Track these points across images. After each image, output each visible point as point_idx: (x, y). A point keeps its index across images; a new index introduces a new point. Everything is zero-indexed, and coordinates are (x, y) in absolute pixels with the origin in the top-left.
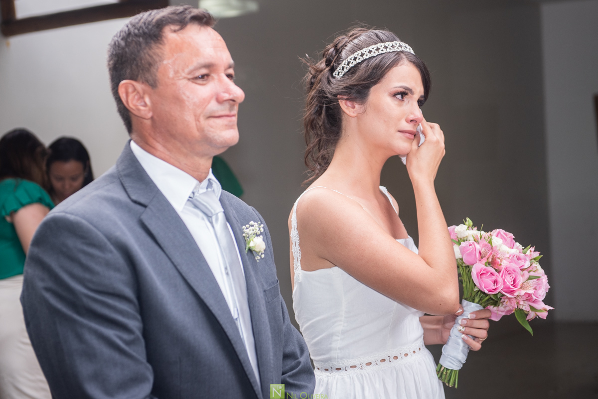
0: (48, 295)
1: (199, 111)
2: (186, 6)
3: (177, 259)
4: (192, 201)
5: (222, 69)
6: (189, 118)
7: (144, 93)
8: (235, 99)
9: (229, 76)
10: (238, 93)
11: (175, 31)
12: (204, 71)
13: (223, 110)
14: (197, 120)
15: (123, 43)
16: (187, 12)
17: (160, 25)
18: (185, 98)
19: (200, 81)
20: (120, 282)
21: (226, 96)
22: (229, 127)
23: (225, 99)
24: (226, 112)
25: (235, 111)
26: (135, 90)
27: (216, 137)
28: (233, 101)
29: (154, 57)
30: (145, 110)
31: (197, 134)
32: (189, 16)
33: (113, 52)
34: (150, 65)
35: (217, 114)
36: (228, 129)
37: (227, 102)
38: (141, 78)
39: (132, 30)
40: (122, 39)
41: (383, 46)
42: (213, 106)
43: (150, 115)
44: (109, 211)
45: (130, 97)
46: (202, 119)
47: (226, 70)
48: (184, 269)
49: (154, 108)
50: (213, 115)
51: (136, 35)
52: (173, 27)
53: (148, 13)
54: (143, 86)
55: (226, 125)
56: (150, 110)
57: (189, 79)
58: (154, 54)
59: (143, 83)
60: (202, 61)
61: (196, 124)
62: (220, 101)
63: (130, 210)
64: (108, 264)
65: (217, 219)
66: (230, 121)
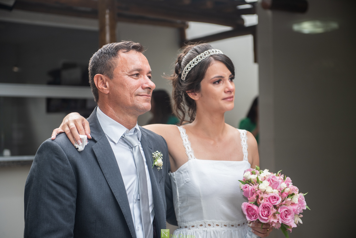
1: (132, 92)
2: (130, 41)
4: (123, 139)
5: (146, 73)
6: (128, 95)
7: (106, 81)
8: (151, 88)
9: (150, 77)
10: (152, 84)
11: (124, 52)
12: (137, 72)
13: (144, 92)
14: (131, 96)
16: (131, 44)
17: (117, 49)
18: (126, 84)
19: (134, 77)
21: (147, 86)
22: (146, 101)
23: (146, 87)
24: (146, 94)
25: (151, 94)
26: (102, 79)
27: (140, 106)
28: (150, 88)
29: (113, 64)
30: (106, 89)
31: (130, 103)
32: (132, 46)
33: (93, 61)
34: (110, 67)
35: (141, 94)
36: (146, 102)
37: (147, 89)
38: (105, 73)
40: (98, 55)
41: (204, 55)
42: (140, 90)
43: (108, 92)
45: (99, 83)
46: (133, 96)
47: (147, 74)
49: (111, 89)
50: (139, 94)
51: (105, 53)
52: (124, 50)
53: (111, 44)
54: (106, 77)
55: (145, 100)
56: (108, 89)
57: (129, 76)
58: (113, 62)
59: (106, 76)
60: (137, 67)
61: (131, 98)
62: (143, 88)
65: (135, 149)
66: (147, 98)
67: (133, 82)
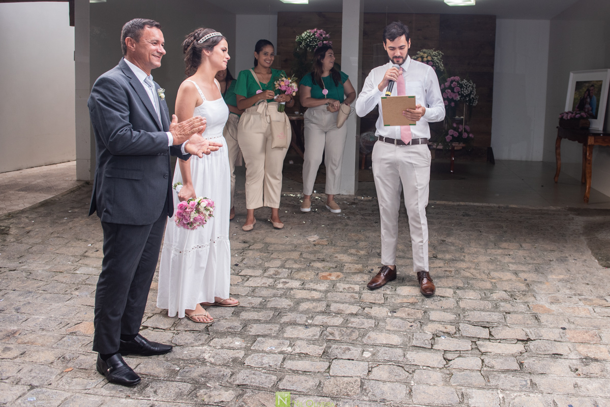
0: (99, 102)
1: (150, 53)
3: (141, 96)
4: (145, 81)
6: (147, 54)
7: (134, 43)
9: (163, 46)
10: (164, 51)
12: (155, 42)
14: (149, 55)
15: (130, 26)
16: (154, 22)
17: (144, 24)
18: (147, 48)
19: (154, 44)
20: (124, 100)
21: (160, 51)
22: (158, 61)
24: (159, 56)
25: (162, 57)
26: (131, 41)
27: (154, 63)
28: (162, 53)
30: (133, 48)
31: (148, 60)
35: (156, 56)
37: (160, 53)
39: (134, 23)
42: (155, 53)
43: (134, 50)
44: (121, 78)
45: (129, 43)
47: (162, 43)
48: (143, 99)
49: (136, 49)
50: (154, 55)
52: (148, 26)
53: (140, 19)
54: (134, 41)
57: (151, 43)
59: (134, 39)
60: (156, 39)
61: (149, 57)
62: (158, 52)
63: (126, 79)
64: (121, 94)
66: (159, 59)
67: (153, 47)
